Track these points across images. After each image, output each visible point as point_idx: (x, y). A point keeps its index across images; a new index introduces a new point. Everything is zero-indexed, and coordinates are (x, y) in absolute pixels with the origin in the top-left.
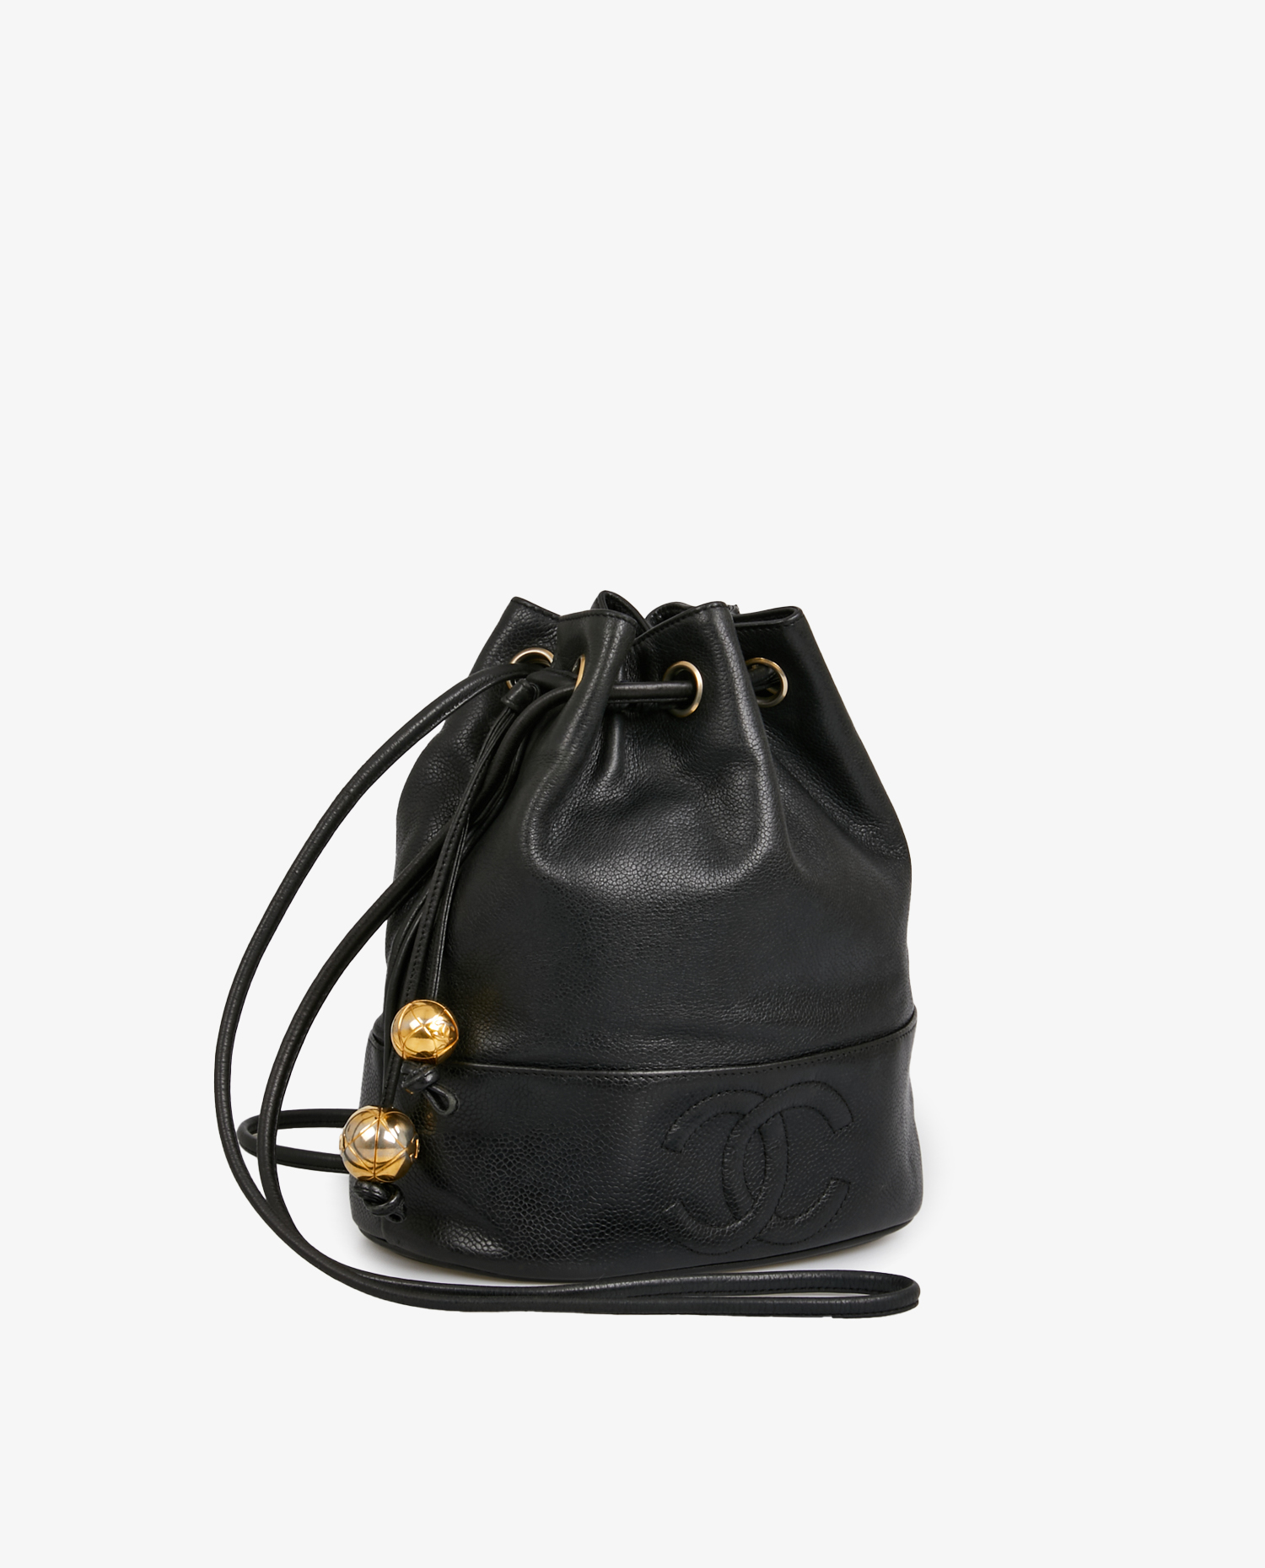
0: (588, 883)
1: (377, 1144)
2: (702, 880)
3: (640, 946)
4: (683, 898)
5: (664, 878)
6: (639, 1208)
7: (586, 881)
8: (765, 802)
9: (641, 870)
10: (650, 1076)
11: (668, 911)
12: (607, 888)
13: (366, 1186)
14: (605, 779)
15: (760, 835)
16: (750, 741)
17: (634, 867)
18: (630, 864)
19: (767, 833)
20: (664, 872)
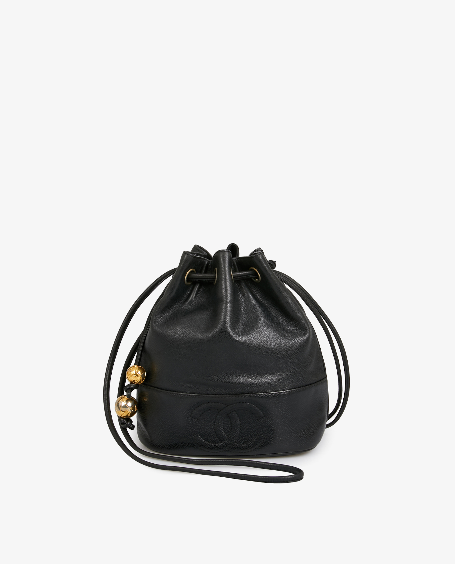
0: (166, 334)
1: (125, 407)
2: (199, 336)
3: (180, 355)
4: (193, 341)
5: (188, 335)
6: (183, 435)
7: (166, 333)
8: (223, 313)
9: (182, 332)
10: (185, 395)
11: (188, 345)
12: (171, 336)
13: (122, 419)
14: (187, 302)
15: (219, 324)
16: (223, 294)
17: (181, 330)
18: (180, 329)
19: (221, 323)
20: (189, 333)
